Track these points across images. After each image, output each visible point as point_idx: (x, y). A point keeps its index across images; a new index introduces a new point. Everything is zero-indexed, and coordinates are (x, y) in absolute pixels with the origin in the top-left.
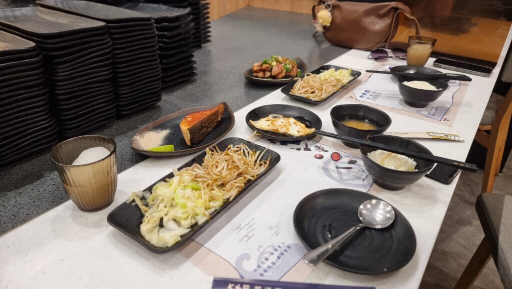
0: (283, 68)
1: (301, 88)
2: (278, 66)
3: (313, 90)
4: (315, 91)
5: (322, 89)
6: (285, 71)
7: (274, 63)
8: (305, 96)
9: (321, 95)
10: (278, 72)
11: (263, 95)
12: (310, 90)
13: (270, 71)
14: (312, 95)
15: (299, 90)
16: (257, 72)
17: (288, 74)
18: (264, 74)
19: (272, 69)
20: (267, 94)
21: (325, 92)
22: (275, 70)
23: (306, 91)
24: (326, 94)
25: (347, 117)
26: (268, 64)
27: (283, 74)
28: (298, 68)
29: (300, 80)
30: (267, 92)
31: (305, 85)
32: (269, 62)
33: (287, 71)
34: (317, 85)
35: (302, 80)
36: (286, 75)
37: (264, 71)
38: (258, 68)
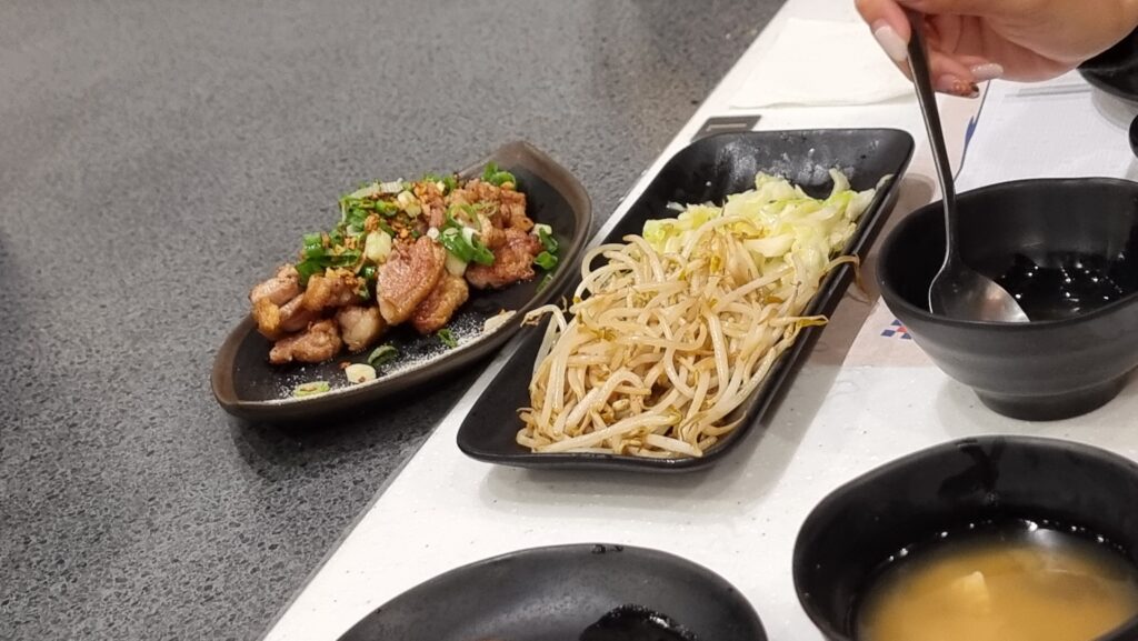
0: (438, 253)
1: (577, 388)
2: (406, 259)
3: (653, 376)
4: (664, 375)
5: (709, 345)
6: (458, 267)
7: (378, 244)
8: (612, 437)
9: (713, 391)
10: (416, 294)
11: (365, 497)
12: (634, 378)
13: (370, 302)
14: (656, 417)
15: (568, 396)
16: (286, 332)
17: (481, 279)
18: (340, 330)
19: (372, 284)
20: (387, 474)
21: (731, 362)
22: (397, 288)
23: (617, 396)
24: (742, 371)
25: (896, 551)
26: (341, 260)
27: (456, 291)
28: (533, 213)
29: (558, 315)
30: (383, 457)
31: (596, 353)
32: (340, 250)
33: (472, 266)
34: (670, 329)
35: (569, 317)
36: (474, 291)
37: (330, 312)
38: (288, 309)
